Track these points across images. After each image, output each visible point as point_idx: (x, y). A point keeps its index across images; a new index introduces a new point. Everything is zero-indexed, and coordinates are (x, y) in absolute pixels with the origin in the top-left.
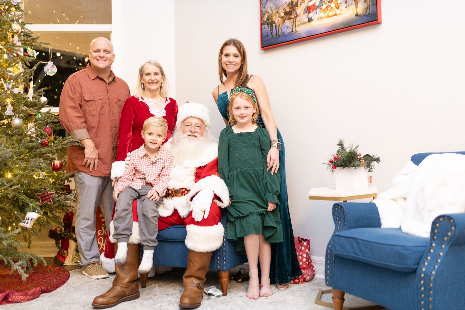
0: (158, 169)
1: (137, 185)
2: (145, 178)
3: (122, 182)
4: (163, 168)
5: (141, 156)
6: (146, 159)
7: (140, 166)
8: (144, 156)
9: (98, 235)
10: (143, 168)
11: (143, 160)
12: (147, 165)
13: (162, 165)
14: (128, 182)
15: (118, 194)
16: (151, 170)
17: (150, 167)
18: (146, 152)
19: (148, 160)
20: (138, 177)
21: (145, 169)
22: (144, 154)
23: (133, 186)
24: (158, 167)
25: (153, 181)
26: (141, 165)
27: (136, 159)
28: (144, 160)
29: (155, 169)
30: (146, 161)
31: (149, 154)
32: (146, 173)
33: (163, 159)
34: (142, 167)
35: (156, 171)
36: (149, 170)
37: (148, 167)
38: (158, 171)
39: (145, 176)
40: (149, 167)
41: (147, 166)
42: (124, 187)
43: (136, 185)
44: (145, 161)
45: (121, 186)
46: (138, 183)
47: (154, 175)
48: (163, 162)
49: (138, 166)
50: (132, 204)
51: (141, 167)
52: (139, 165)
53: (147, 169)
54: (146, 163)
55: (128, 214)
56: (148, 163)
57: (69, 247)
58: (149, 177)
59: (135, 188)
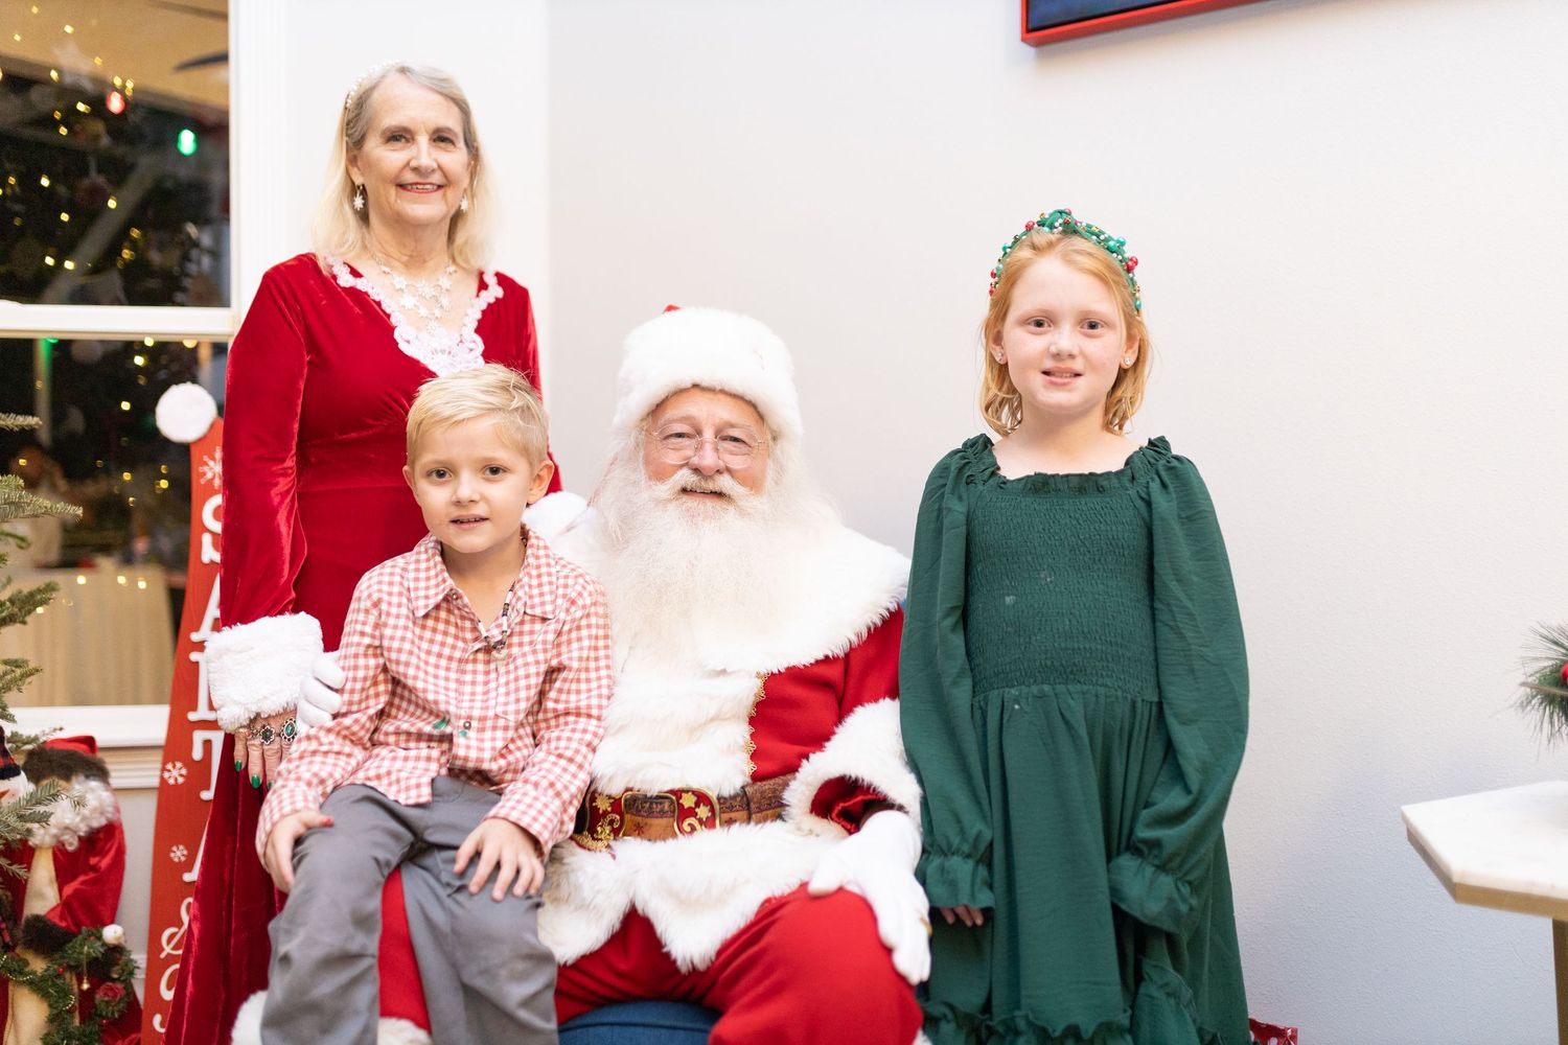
2: (447, 739)
8: (437, 607)
9: (163, 955)
10: (436, 677)
11: (434, 630)
13: (541, 657)
16: (479, 689)
17: (474, 672)
24: (521, 672)
25: (494, 759)
26: (423, 656)
28: (441, 626)
29: (503, 680)
30: (452, 630)
31: (466, 600)
32: (452, 709)
33: (544, 620)
34: (431, 670)
35: (512, 697)
36: (468, 689)
37: (464, 672)
38: (523, 694)
39: (448, 730)
40: (469, 667)
41: (454, 665)
42: (329, 789)
43: (394, 777)
45: (309, 784)
48: (551, 637)
50: (379, 916)
54: (454, 647)
55: (355, 982)
58: (472, 734)
59: (392, 794)
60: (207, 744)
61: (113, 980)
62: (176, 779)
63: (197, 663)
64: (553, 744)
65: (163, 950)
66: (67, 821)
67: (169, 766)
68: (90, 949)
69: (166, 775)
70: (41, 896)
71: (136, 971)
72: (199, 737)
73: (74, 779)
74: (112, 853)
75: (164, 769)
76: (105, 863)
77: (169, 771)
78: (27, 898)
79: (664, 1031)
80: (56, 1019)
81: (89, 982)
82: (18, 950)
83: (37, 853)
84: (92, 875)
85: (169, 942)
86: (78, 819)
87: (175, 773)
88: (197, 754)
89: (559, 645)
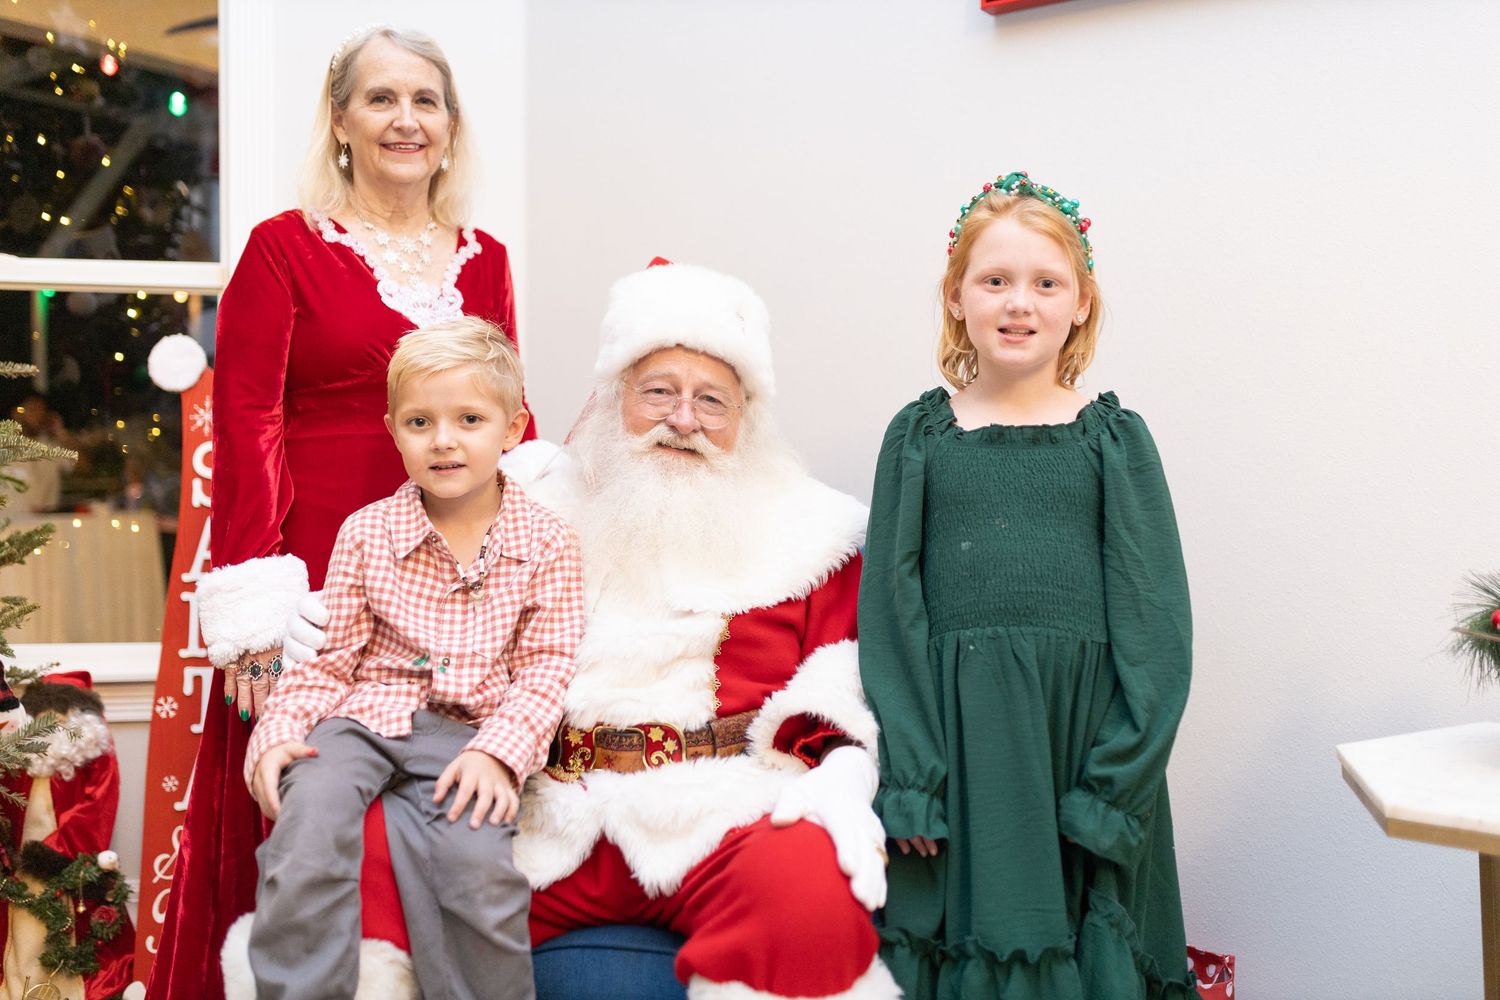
0: (499, 622)
1: (385, 709)
2: (428, 675)
3: (300, 687)
4: (527, 613)
5: (403, 545)
6: (432, 561)
7: (399, 607)
8: (418, 549)
9: (155, 880)
10: (416, 616)
11: (415, 571)
12: (437, 594)
13: (517, 597)
14: (333, 690)
15: (284, 771)
16: (457, 627)
17: (453, 612)
18: (430, 525)
19: (442, 570)
20: (387, 663)
21: (427, 618)
22: (421, 540)
23: (361, 711)
24: (498, 612)
25: (471, 694)
26: (404, 595)
27: (374, 562)
28: (421, 568)
29: (480, 619)
30: (431, 571)
31: (445, 542)
32: (432, 647)
33: (520, 562)
34: (411, 609)
35: (489, 636)
36: (446, 627)
37: (442, 611)
38: (499, 633)
39: (428, 666)
40: (448, 607)
41: (433, 605)
42: (314, 722)
43: (376, 711)
44: (425, 574)
45: (295, 717)
46: (387, 694)
47: (479, 660)
48: (526, 578)
49: (389, 604)
50: (361, 842)
51: (402, 613)
52: (395, 600)
53: (437, 620)
54: (433, 588)
55: (338, 904)
56: (440, 585)
57: (9, 938)
58: (451, 670)
59: (374, 727)
60: (198, 680)
61: (108, 903)
62: (168, 713)
63: (188, 603)
64: (528, 681)
65: (155, 875)
66: (64, 752)
67: (161, 701)
68: (86, 874)
69: (158, 709)
70: (39, 823)
71: (130, 895)
72: (189, 673)
73: (70, 712)
74: (107, 782)
75: (156, 704)
76: (100, 792)
77: (161, 705)
78: (25, 825)
79: (632, 954)
80: (54, 939)
81: (85, 905)
82: (17, 874)
83: (35, 783)
84: (88, 804)
85: (161, 868)
86: (74, 750)
87: (167, 707)
88: (188, 689)
89: (533, 587)
